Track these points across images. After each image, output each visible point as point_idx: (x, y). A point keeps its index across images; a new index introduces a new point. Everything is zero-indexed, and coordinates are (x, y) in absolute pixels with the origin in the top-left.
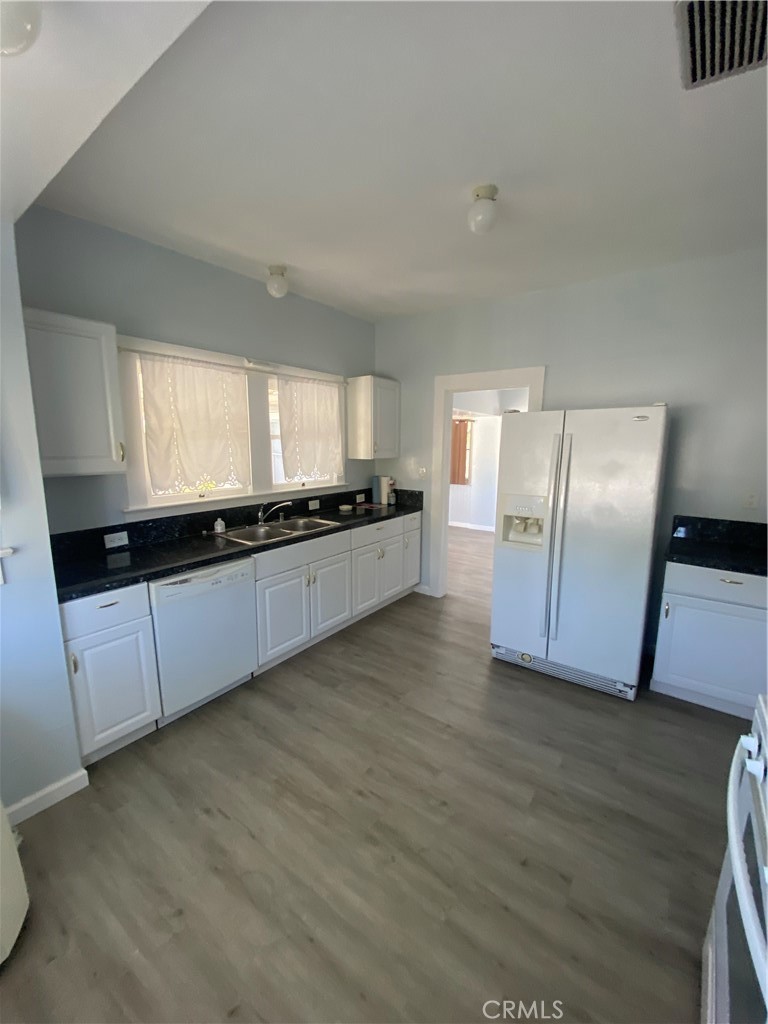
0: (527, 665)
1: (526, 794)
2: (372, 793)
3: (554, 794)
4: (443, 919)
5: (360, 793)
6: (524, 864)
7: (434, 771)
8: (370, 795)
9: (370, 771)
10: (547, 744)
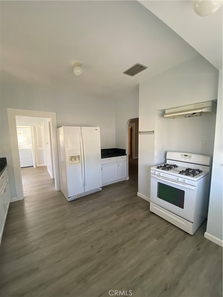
0: (79, 197)
1: (115, 216)
2: (101, 248)
3: (117, 212)
4: (140, 242)
5: (99, 252)
6: (131, 224)
7: (101, 230)
8: (101, 249)
9: (92, 247)
10: (104, 207)
